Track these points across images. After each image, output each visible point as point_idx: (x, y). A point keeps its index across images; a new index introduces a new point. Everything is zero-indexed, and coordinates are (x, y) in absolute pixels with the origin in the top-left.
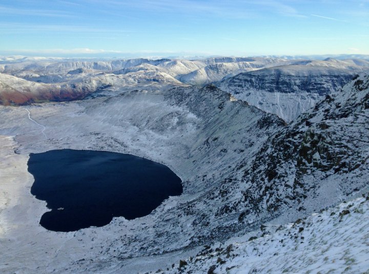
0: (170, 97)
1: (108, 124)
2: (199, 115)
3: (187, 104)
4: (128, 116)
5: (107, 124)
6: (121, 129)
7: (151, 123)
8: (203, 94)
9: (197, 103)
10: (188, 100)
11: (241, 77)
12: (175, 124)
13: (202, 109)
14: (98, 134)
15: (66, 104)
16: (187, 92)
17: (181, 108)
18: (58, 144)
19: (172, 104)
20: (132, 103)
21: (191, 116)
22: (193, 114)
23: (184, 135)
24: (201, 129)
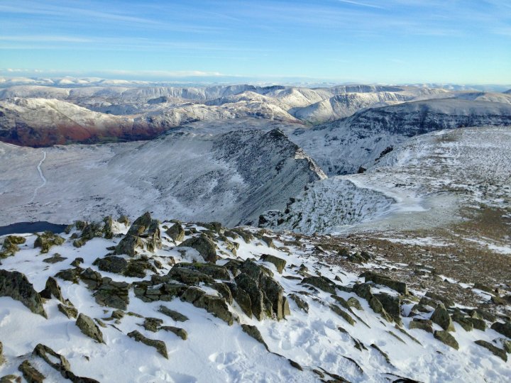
0: (221, 146)
1: (124, 183)
2: (247, 179)
3: (238, 159)
4: (155, 173)
5: (122, 183)
6: (137, 192)
7: (179, 186)
8: (262, 144)
9: (250, 160)
10: (241, 152)
11: (369, 115)
12: (210, 191)
13: (254, 168)
14: (100, 199)
15: (97, 148)
16: (244, 139)
17: (228, 164)
18: (33, 214)
19: (220, 157)
20: (168, 152)
21: (237, 179)
22: (240, 176)
23: (216, 211)
24: (242, 202)
